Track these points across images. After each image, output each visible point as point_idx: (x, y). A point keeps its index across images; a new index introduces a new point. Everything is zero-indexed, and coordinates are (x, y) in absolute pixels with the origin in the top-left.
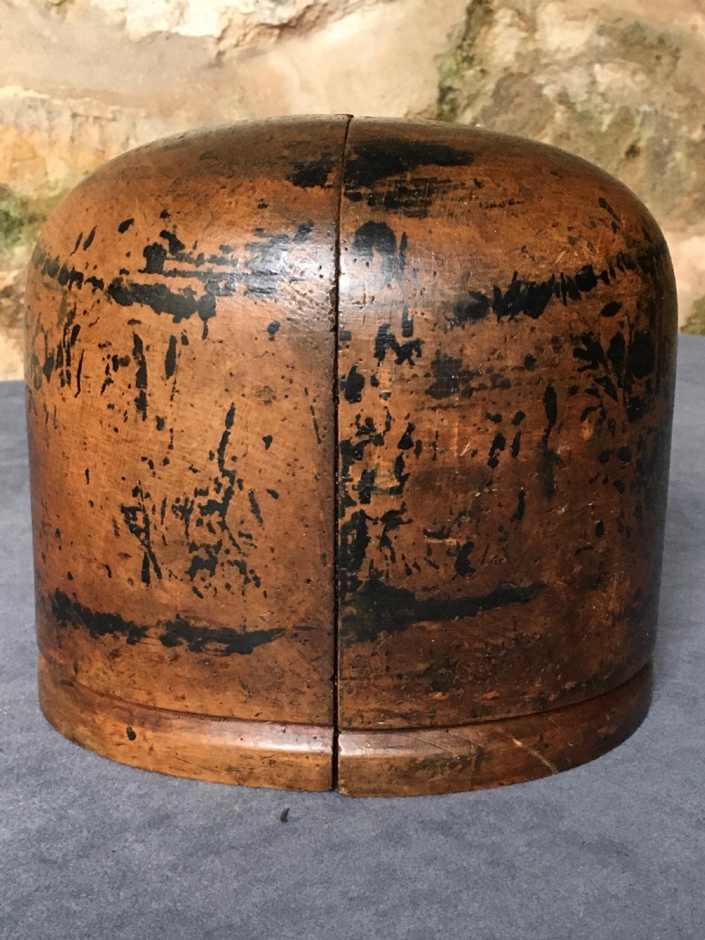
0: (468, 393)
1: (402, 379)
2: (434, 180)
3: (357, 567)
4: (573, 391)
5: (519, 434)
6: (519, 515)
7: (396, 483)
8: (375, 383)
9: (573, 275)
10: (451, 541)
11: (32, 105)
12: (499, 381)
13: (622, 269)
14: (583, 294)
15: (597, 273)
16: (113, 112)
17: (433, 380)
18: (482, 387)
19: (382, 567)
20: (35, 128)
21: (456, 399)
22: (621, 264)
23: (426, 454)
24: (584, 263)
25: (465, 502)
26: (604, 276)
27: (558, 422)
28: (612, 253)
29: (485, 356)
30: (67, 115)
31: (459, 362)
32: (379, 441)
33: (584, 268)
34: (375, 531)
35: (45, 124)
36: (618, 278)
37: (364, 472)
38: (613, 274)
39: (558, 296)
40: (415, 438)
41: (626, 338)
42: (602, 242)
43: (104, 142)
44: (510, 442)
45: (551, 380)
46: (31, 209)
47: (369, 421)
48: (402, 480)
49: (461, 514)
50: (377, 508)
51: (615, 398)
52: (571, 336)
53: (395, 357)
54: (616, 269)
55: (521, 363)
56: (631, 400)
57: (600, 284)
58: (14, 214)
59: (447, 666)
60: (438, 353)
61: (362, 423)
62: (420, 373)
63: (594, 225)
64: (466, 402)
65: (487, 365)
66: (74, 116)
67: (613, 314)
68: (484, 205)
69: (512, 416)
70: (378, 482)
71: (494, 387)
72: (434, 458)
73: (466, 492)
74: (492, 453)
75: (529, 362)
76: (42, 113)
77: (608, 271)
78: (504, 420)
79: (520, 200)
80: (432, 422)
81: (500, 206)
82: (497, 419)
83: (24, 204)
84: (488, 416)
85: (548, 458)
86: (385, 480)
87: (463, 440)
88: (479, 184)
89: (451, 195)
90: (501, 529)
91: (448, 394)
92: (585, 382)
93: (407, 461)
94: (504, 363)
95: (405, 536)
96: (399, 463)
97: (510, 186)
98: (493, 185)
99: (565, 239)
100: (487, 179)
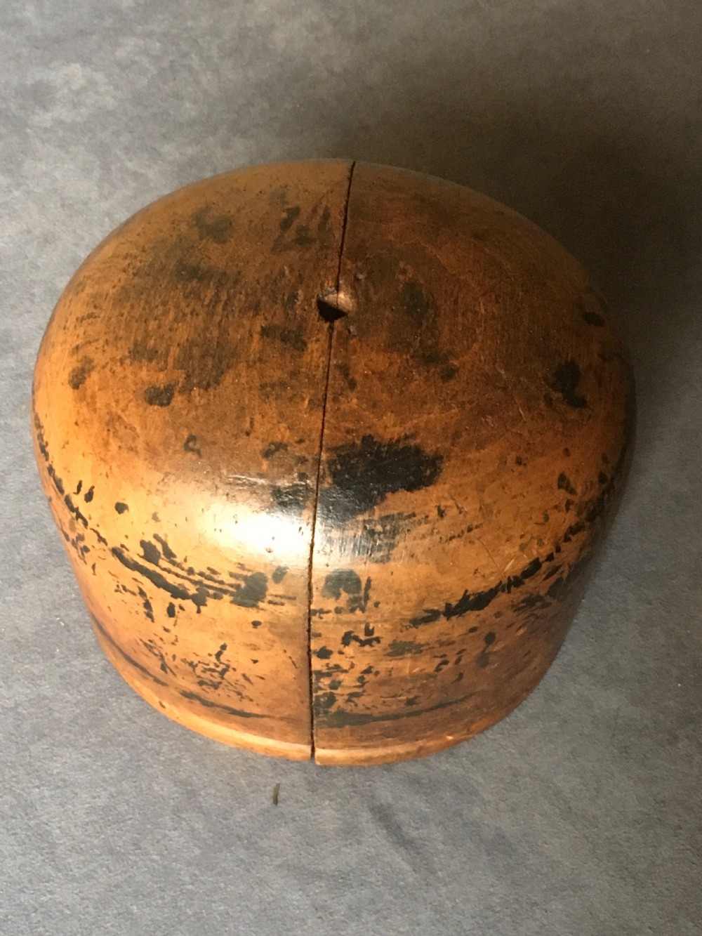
0: (420, 652)
1: (363, 652)
2: (400, 516)
3: (328, 707)
5: (460, 657)
7: (358, 684)
8: (341, 653)
9: (520, 572)
10: (402, 698)
12: (446, 643)
13: (568, 540)
14: (527, 580)
15: (543, 559)
17: (390, 651)
18: (431, 648)
19: (348, 708)
21: (409, 655)
22: (569, 536)
23: (383, 675)
25: (414, 685)
26: (550, 558)
28: (560, 535)
29: (434, 637)
31: (412, 642)
32: (345, 672)
33: (530, 564)
34: (341, 698)
36: (564, 549)
37: (333, 681)
38: (559, 550)
39: (503, 591)
40: (374, 670)
42: (552, 530)
44: (453, 661)
47: (336, 665)
48: (364, 683)
49: (410, 689)
50: (344, 691)
52: (512, 605)
53: (358, 644)
54: (563, 544)
55: (465, 632)
57: (545, 564)
60: (395, 641)
61: (331, 666)
62: (380, 649)
63: (547, 518)
64: (416, 655)
65: (436, 639)
67: (554, 573)
68: (444, 539)
69: (455, 652)
70: (344, 683)
71: (441, 646)
72: (390, 676)
74: (437, 667)
75: (473, 630)
77: (554, 551)
78: (448, 655)
79: (478, 523)
80: (389, 664)
81: (459, 536)
82: (442, 656)
84: (435, 657)
86: (349, 683)
87: (414, 667)
88: (441, 513)
89: (414, 533)
91: (402, 654)
93: (368, 677)
94: (451, 636)
95: (366, 699)
96: (361, 678)
97: (471, 507)
98: (455, 511)
99: (517, 548)
100: (450, 503)
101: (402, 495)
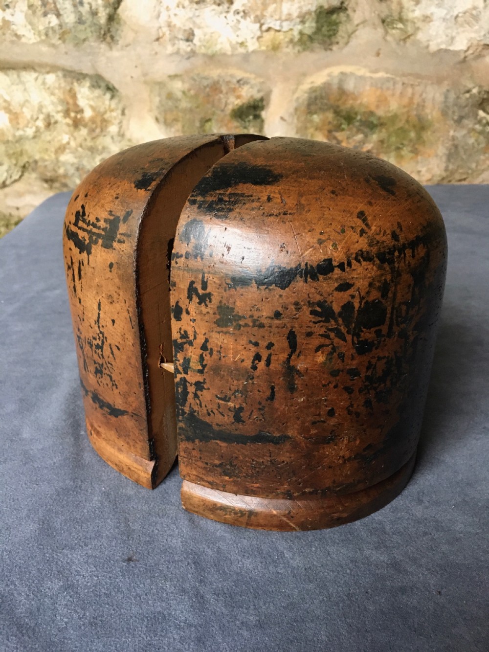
0: (239, 327)
1: (201, 313)
2: (242, 195)
3: (183, 404)
4: (309, 334)
5: (270, 355)
6: (272, 397)
7: (200, 367)
8: (188, 313)
9: (315, 264)
10: (231, 404)
11: (388, 80)
12: (257, 323)
13: (359, 261)
14: (321, 277)
15: (335, 263)
16: (419, 82)
17: (218, 317)
18: (246, 325)
19: (196, 408)
20: (388, 89)
21: (231, 329)
22: (360, 258)
23: (215, 355)
24: (326, 257)
25: (238, 385)
26: (341, 266)
27: (298, 351)
28: (352, 251)
29: (248, 309)
30: (401, 83)
31: (232, 309)
32: (191, 344)
33: (324, 260)
34: (191, 389)
35: (392, 87)
36: (353, 267)
37: (185, 358)
38: (349, 264)
39: (301, 277)
40: (209, 346)
41: (357, 305)
42: (346, 243)
43: (413, 94)
44: (264, 358)
45: (292, 327)
46: (382, 121)
47: (186, 332)
48: (204, 366)
49: (236, 391)
50: (192, 378)
51: (344, 340)
52: (309, 302)
53: (198, 300)
54: (354, 262)
55: (272, 314)
56: (359, 342)
57: (337, 271)
58: (375, 122)
59: (231, 465)
60: (221, 302)
61: (182, 332)
62: (211, 312)
63: (343, 231)
64: (237, 332)
65: (250, 313)
66: (403, 84)
67: (345, 290)
68: (266, 214)
69: (266, 344)
70: (191, 364)
71: (254, 326)
72: (220, 359)
73: (238, 380)
74: (253, 362)
75: (277, 315)
76: (391, 83)
77: (346, 262)
78: (260, 345)
79: (293, 212)
80: (218, 339)
81: (276, 215)
82: (256, 344)
83: (379, 118)
84: (250, 342)
85: (290, 371)
86: (195, 365)
87: (236, 353)
88: (269, 199)
89: (247, 206)
90: (260, 403)
91: (226, 326)
92: (319, 329)
93: (206, 358)
94: (260, 314)
95: (206, 396)
96: (202, 358)
97: (291, 202)
98: (279, 201)
99: (315, 240)
100: (278, 196)
101: (249, 185)
